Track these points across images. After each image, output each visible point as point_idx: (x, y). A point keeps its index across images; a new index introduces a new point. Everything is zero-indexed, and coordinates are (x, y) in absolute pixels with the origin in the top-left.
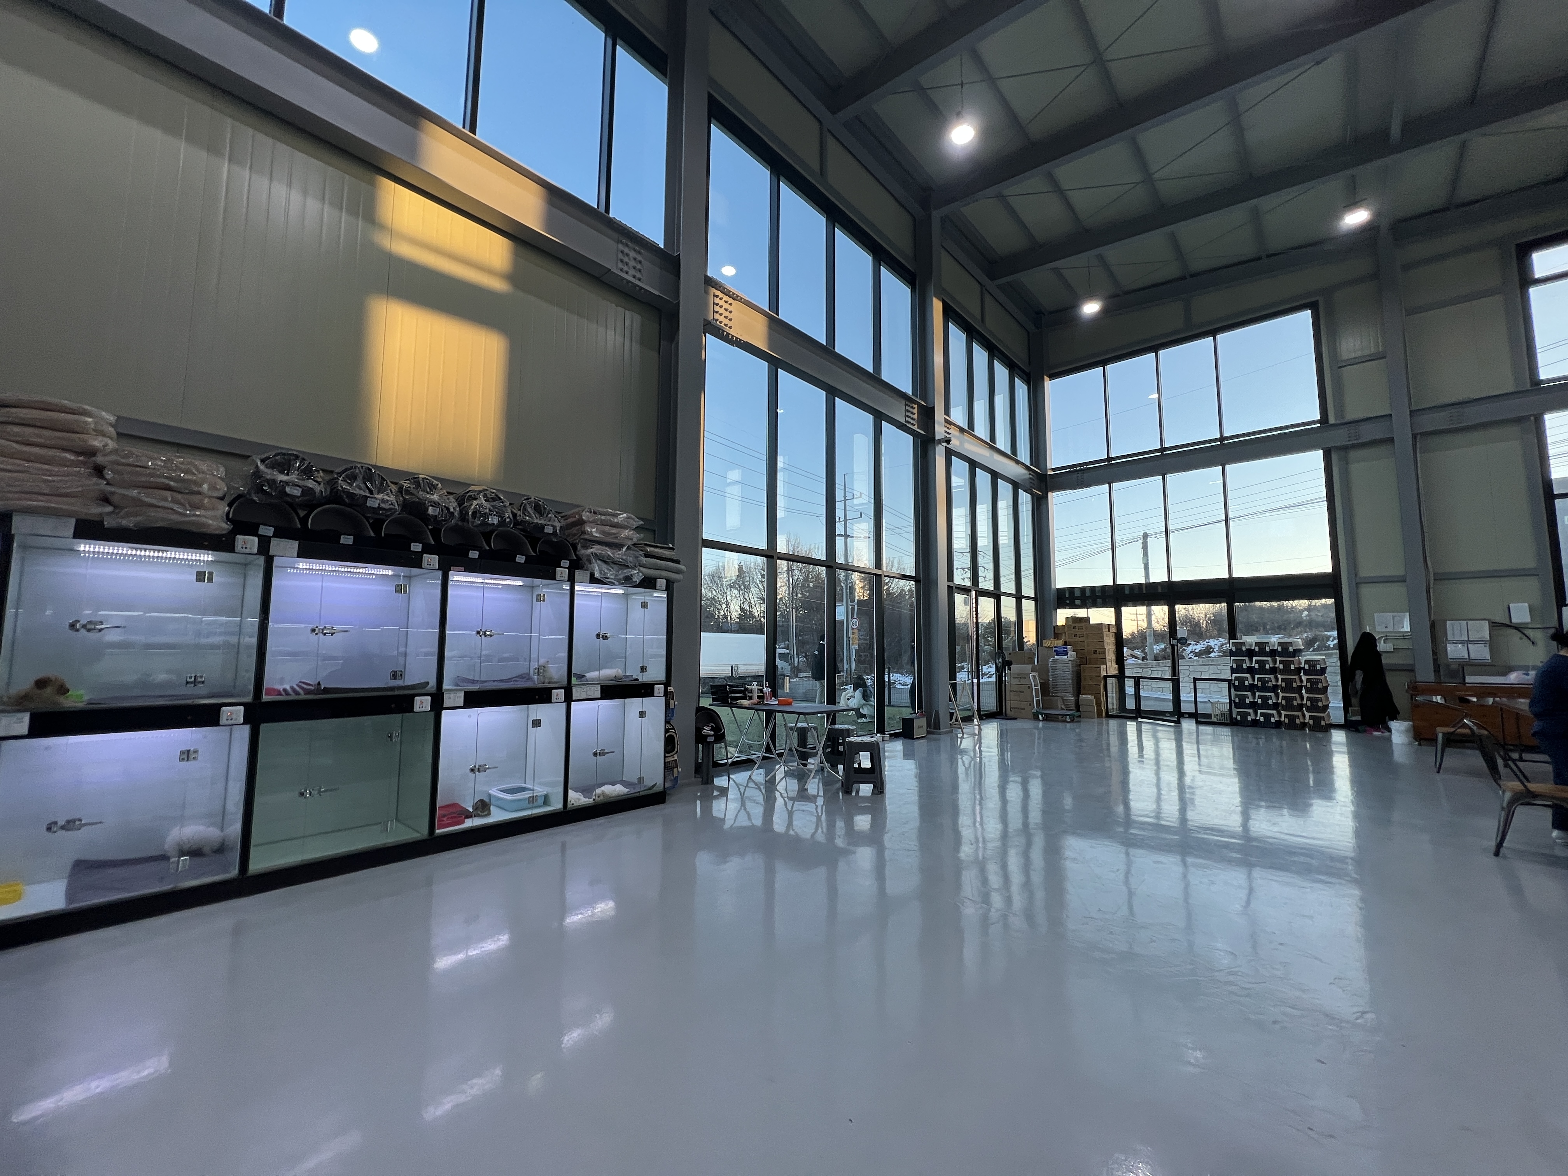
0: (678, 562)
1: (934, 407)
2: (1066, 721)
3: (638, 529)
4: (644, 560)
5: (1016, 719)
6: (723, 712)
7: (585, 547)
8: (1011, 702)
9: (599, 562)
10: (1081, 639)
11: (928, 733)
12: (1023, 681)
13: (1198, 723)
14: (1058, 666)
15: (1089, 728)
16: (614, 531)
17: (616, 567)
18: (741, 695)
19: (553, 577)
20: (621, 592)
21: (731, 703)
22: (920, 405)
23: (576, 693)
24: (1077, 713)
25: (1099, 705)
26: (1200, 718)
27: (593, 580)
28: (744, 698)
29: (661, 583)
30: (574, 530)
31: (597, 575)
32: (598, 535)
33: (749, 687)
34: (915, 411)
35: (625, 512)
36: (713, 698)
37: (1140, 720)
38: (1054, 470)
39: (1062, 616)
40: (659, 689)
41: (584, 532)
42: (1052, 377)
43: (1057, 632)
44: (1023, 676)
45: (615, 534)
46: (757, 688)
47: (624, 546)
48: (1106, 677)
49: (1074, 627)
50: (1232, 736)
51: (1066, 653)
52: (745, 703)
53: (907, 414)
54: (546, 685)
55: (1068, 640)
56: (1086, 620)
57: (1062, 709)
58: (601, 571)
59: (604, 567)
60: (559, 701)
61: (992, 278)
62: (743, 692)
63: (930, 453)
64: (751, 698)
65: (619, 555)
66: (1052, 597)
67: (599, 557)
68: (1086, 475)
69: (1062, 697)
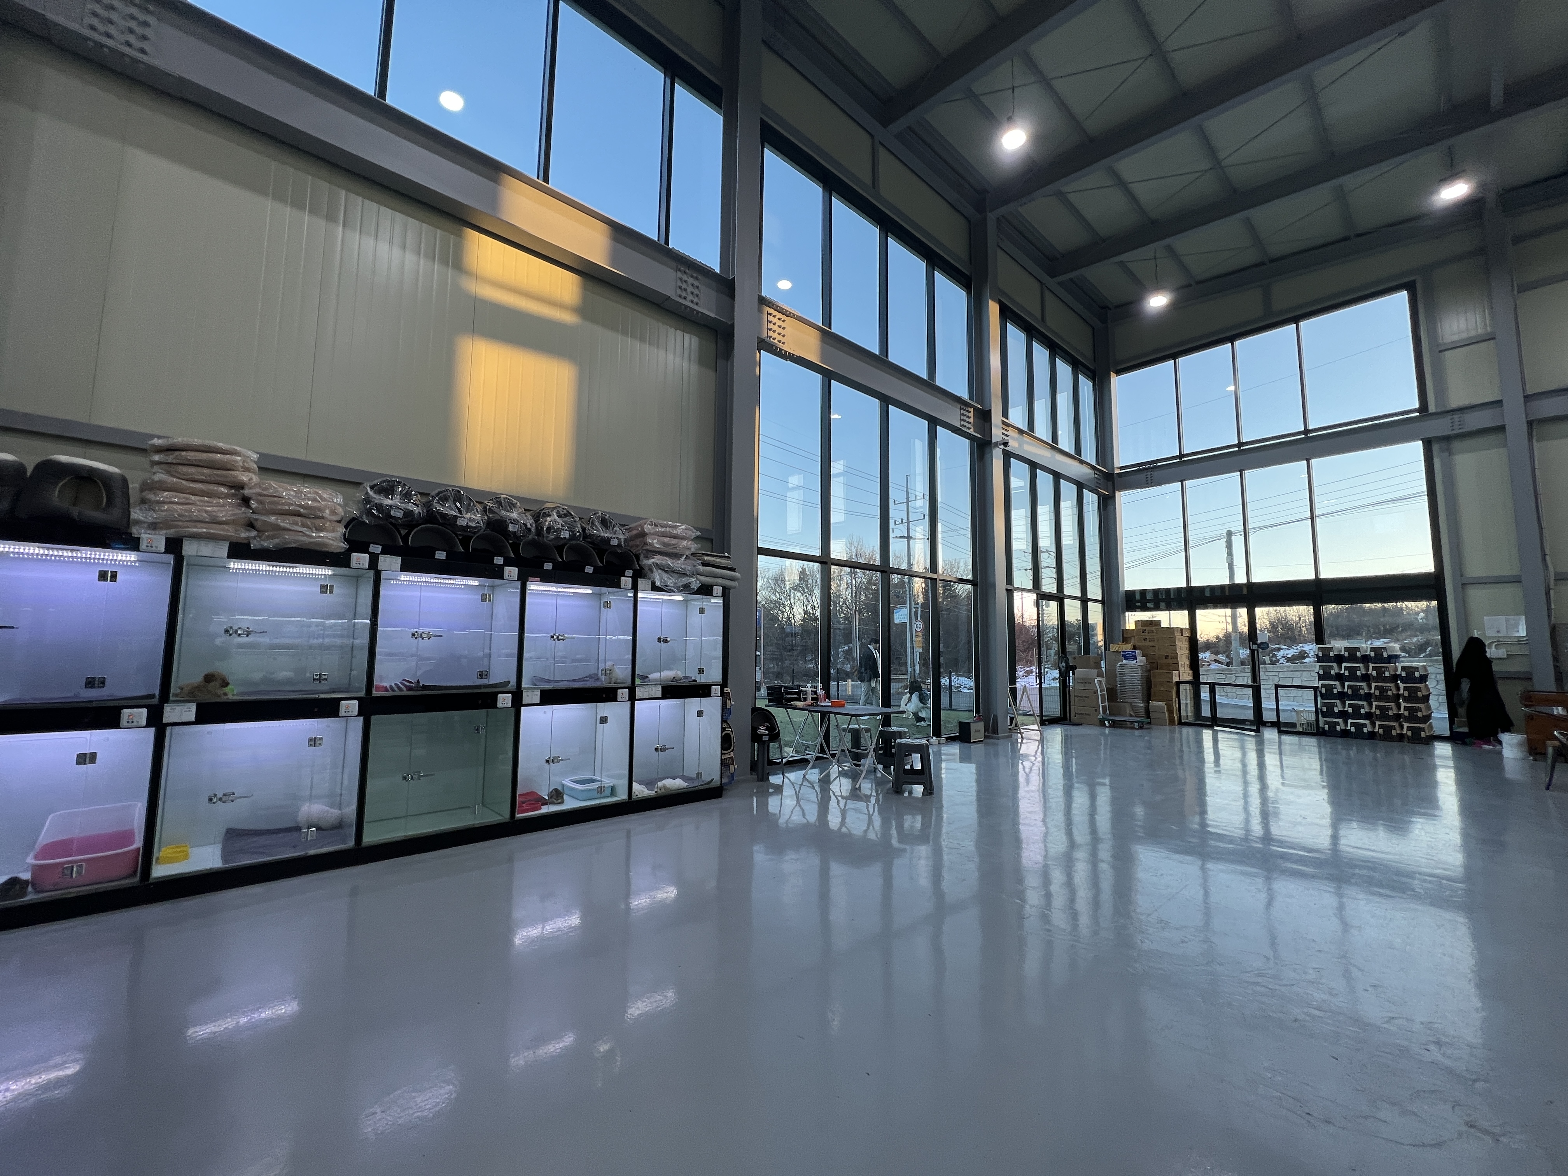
0: (733, 570)
1: (990, 410)
2: (1133, 728)
3: (696, 539)
4: (701, 568)
5: (1081, 725)
6: (779, 713)
7: (647, 558)
8: (1074, 709)
9: (660, 571)
10: (1151, 644)
11: (986, 737)
12: (1088, 687)
13: (1280, 732)
14: (1127, 671)
15: (1160, 736)
16: (674, 541)
17: (676, 575)
18: (795, 696)
19: (617, 585)
20: (680, 598)
21: (786, 704)
22: (975, 409)
23: (639, 692)
24: (1147, 721)
25: (1170, 711)
26: (1283, 728)
27: (655, 588)
28: (799, 699)
29: (718, 590)
30: (638, 541)
31: (658, 584)
32: (658, 546)
33: (804, 689)
34: (971, 415)
35: (683, 523)
36: (769, 699)
37: (1216, 728)
38: (1121, 468)
39: (1132, 619)
40: (715, 690)
41: (645, 544)
42: (1119, 372)
43: (1126, 637)
44: (1088, 681)
45: (673, 545)
46: (811, 690)
47: (683, 555)
48: (1178, 684)
49: (1144, 631)
50: (1319, 746)
51: (1135, 658)
52: (799, 704)
53: (962, 417)
54: (613, 685)
55: (1137, 644)
56: (1158, 623)
57: (1131, 716)
58: (661, 579)
59: (665, 575)
60: (624, 699)
61: (1053, 275)
62: (798, 694)
63: (987, 456)
64: (805, 700)
65: (678, 564)
66: (1120, 600)
67: (659, 567)
68: (1156, 473)
69: (1131, 703)
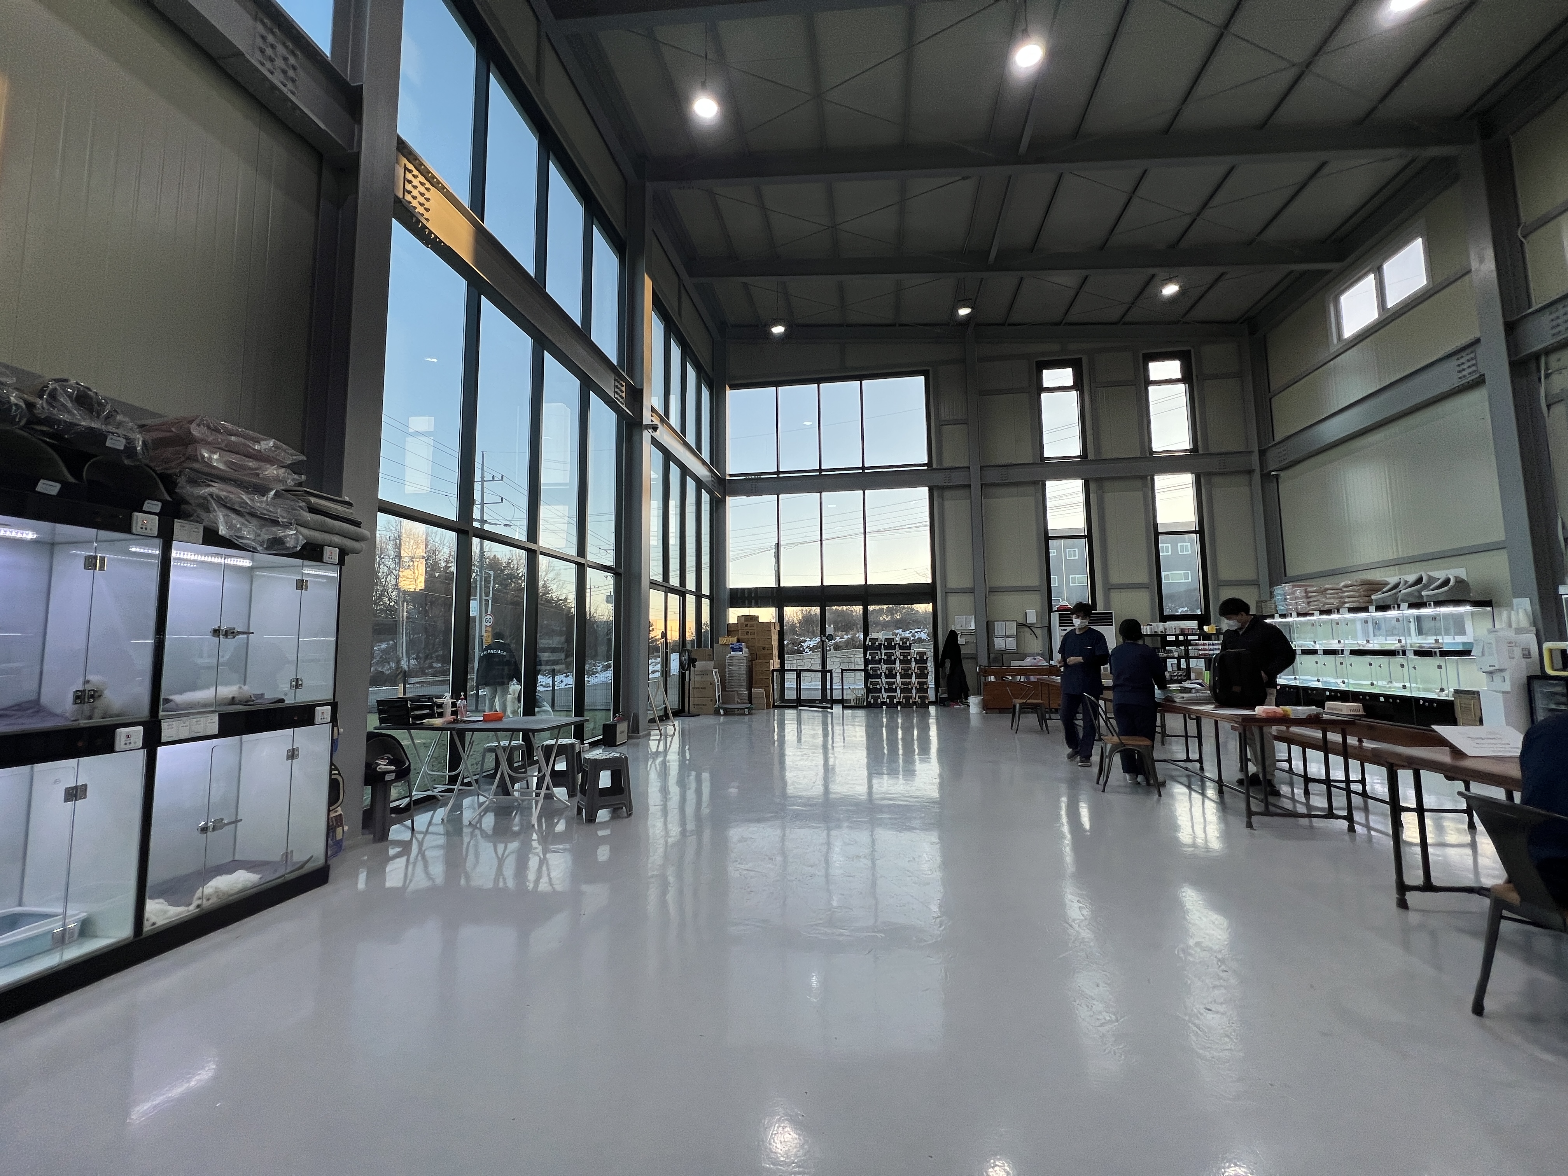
0: (358, 524)
1: (642, 390)
2: (744, 714)
3: (294, 468)
4: (308, 517)
5: (699, 715)
6: (401, 736)
7: (193, 482)
8: (694, 698)
9: (226, 511)
10: (751, 637)
11: (629, 738)
12: (706, 678)
13: (844, 707)
14: (735, 662)
15: (759, 718)
16: (252, 464)
17: (255, 521)
18: (427, 711)
19: (125, 527)
20: (246, 563)
21: (414, 724)
22: (628, 385)
23: (168, 730)
24: (750, 707)
25: (767, 697)
26: (844, 703)
27: (212, 538)
28: (432, 716)
29: (331, 554)
30: (168, 453)
31: (223, 531)
32: (221, 466)
33: (439, 701)
34: (624, 389)
35: (271, 436)
36: (380, 719)
37: (800, 708)
38: (731, 475)
39: (734, 615)
40: (323, 713)
41: (194, 458)
42: (733, 387)
43: (731, 630)
44: (705, 673)
45: (252, 469)
46: (450, 701)
47: (272, 489)
48: (773, 671)
49: (747, 625)
50: (867, 716)
51: (741, 650)
52: (437, 722)
53: (617, 390)
54: (108, 721)
55: (741, 637)
56: (755, 618)
57: (738, 703)
58: (230, 527)
59: (237, 521)
60: (132, 746)
61: (691, 275)
62: (430, 707)
63: (636, 438)
64: (441, 715)
65: (260, 503)
66: (726, 596)
67: (224, 504)
68: (760, 484)
69: (737, 691)
